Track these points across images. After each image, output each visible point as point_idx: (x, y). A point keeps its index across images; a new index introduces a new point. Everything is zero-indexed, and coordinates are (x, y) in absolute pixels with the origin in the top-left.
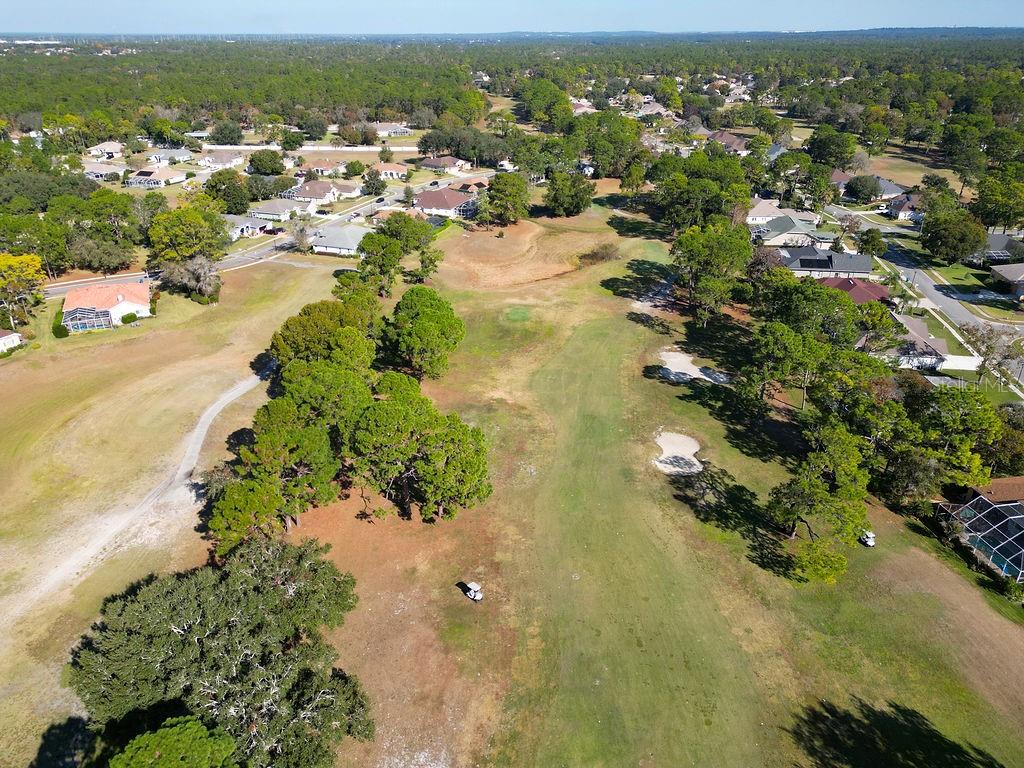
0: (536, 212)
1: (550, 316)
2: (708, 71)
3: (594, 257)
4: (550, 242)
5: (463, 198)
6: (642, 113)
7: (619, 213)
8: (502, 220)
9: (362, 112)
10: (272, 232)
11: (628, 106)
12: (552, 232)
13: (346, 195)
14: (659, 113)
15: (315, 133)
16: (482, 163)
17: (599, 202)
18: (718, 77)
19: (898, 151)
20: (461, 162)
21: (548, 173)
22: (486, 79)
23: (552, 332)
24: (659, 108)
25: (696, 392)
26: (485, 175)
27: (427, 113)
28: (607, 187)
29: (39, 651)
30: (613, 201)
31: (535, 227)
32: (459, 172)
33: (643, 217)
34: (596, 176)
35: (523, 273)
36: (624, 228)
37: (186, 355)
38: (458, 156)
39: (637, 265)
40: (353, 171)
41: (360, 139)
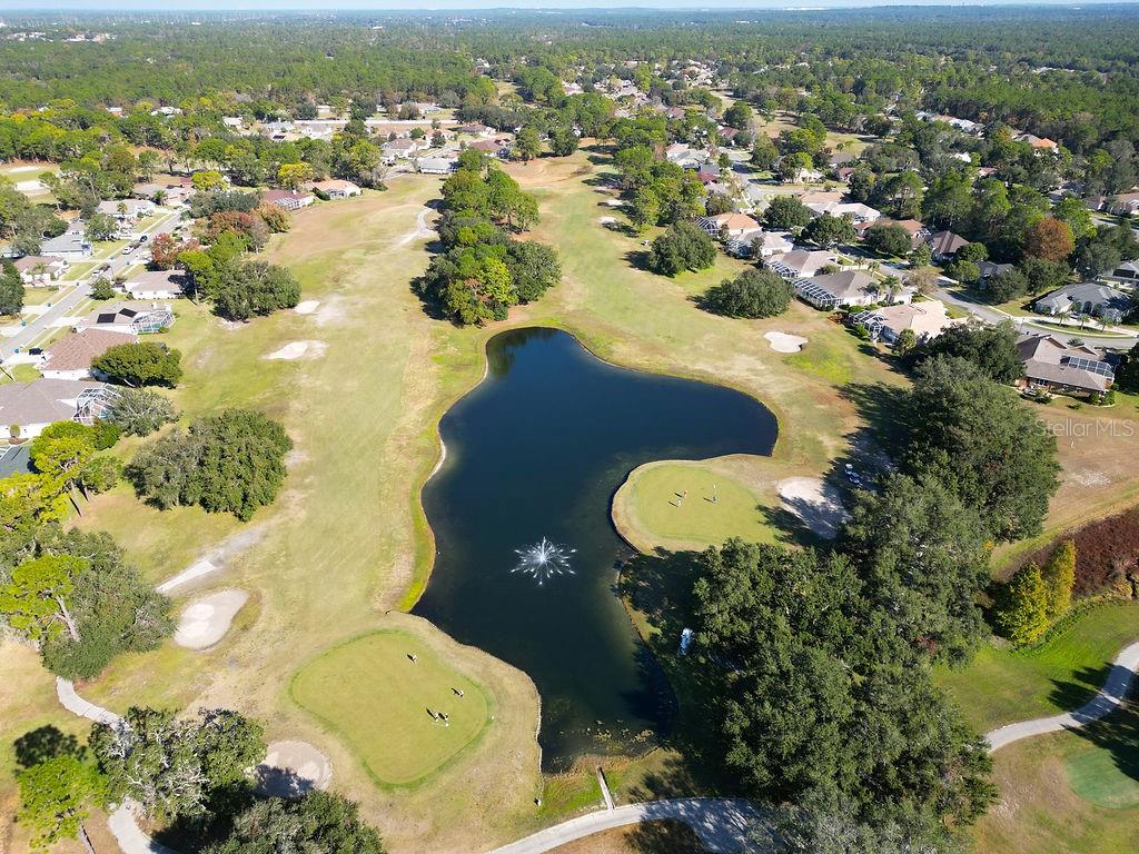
0: (544, 155)
1: (557, 191)
2: (684, 58)
3: (579, 173)
4: (555, 168)
5: (499, 148)
6: (620, 94)
7: (595, 154)
8: (525, 158)
9: (397, 96)
10: (389, 165)
11: (610, 89)
12: (555, 164)
13: (420, 148)
14: (633, 95)
15: (369, 110)
16: (504, 129)
17: (583, 149)
18: (693, 63)
19: (792, 119)
20: (489, 128)
21: (551, 135)
22: (487, 65)
23: (558, 196)
24: (634, 90)
25: (618, 208)
26: (509, 136)
27: (451, 95)
28: (592, 142)
29: (415, 248)
30: (592, 149)
31: (546, 161)
32: (488, 135)
33: (609, 156)
34: (583, 136)
35: (540, 180)
36: (596, 161)
37: (384, 207)
38: (486, 124)
39: (602, 175)
40: (416, 135)
41: (407, 115)
